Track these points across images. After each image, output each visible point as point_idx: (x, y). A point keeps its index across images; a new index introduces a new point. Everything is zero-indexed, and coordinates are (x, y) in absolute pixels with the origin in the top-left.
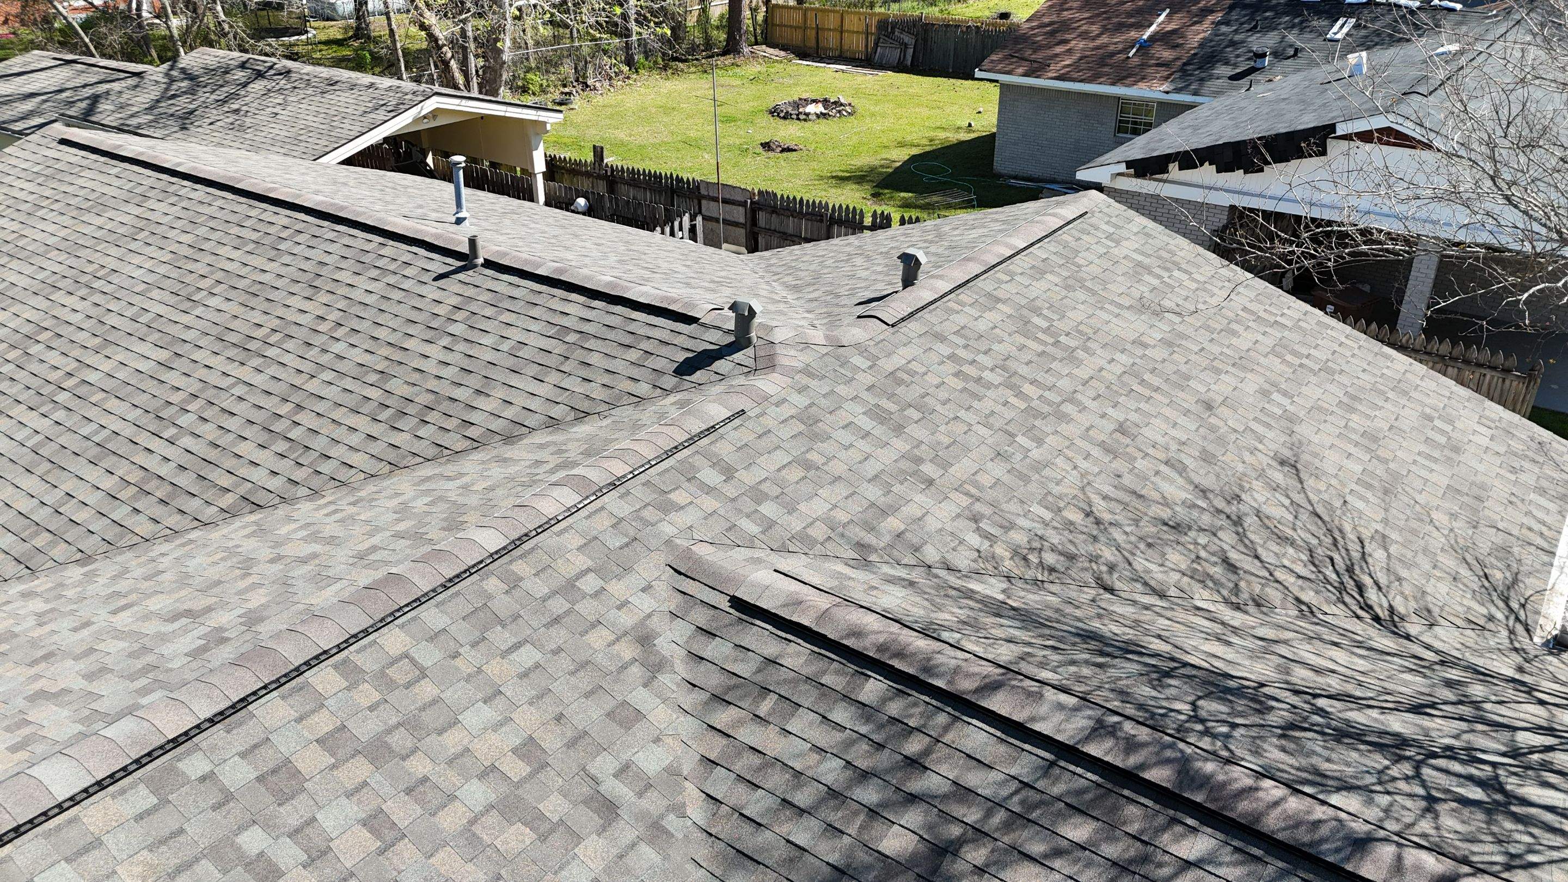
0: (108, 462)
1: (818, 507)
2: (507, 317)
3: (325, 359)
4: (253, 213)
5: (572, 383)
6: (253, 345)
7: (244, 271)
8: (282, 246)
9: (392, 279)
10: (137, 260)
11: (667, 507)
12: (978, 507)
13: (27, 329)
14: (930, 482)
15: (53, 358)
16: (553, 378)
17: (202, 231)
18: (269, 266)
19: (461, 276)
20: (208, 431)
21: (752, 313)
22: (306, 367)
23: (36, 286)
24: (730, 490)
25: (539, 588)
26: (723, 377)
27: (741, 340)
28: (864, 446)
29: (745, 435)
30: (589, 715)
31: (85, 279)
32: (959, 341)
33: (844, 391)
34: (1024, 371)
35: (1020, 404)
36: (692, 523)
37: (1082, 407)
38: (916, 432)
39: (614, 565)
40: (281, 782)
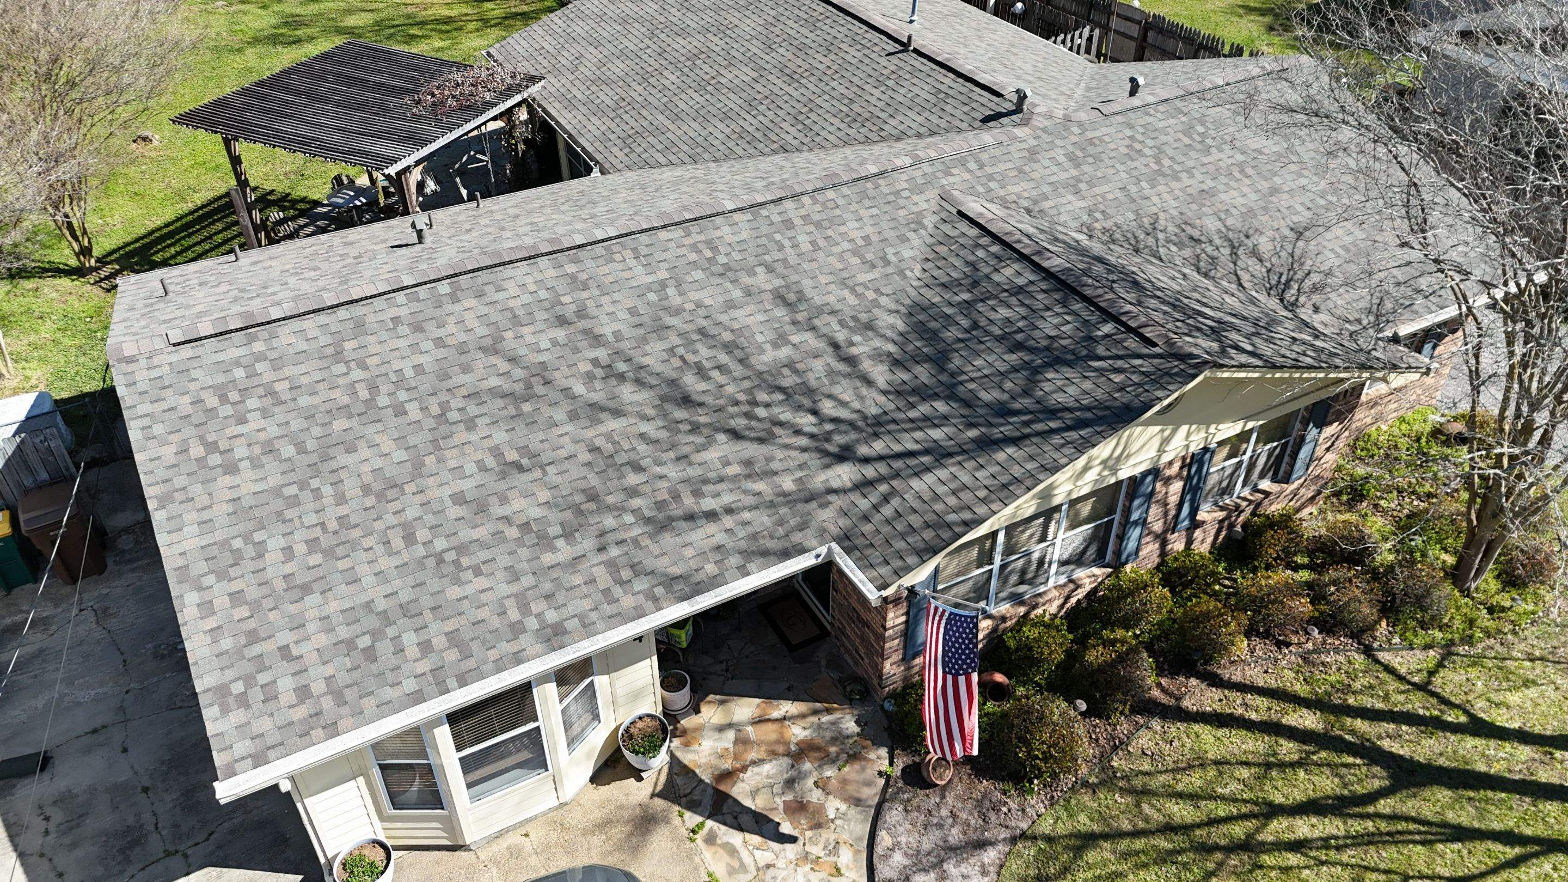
0: (727, 122)
1: (1017, 189)
2: (915, 81)
3: (827, 88)
5: (933, 118)
6: (796, 76)
7: (797, 36)
8: (818, 24)
9: (866, 52)
10: (748, 21)
11: (948, 173)
12: (1098, 207)
13: (695, 51)
14: (1079, 192)
15: (706, 68)
16: (926, 114)
17: (781, 9)
18: (810, 35)
19: (900, 55)
20: (771, 115)
21: (1025, 96)
22: (818, 91)
23: (700, 29)
24: (979, 173)
25: (886, 190)
26: (1003, 126)
27: (1018, 110)
28: (1055, 169)
29: (997, 152)
30: (891, 234)
31: (722, 28)
32: (1141, 130)
33: (1059, 142)
34: (1170, 152)
35: (1155, 167)
36: (956, 182)
37: (1192, 176)
38: (1086, 168)
39: (918, 189)
40: (788, 224)
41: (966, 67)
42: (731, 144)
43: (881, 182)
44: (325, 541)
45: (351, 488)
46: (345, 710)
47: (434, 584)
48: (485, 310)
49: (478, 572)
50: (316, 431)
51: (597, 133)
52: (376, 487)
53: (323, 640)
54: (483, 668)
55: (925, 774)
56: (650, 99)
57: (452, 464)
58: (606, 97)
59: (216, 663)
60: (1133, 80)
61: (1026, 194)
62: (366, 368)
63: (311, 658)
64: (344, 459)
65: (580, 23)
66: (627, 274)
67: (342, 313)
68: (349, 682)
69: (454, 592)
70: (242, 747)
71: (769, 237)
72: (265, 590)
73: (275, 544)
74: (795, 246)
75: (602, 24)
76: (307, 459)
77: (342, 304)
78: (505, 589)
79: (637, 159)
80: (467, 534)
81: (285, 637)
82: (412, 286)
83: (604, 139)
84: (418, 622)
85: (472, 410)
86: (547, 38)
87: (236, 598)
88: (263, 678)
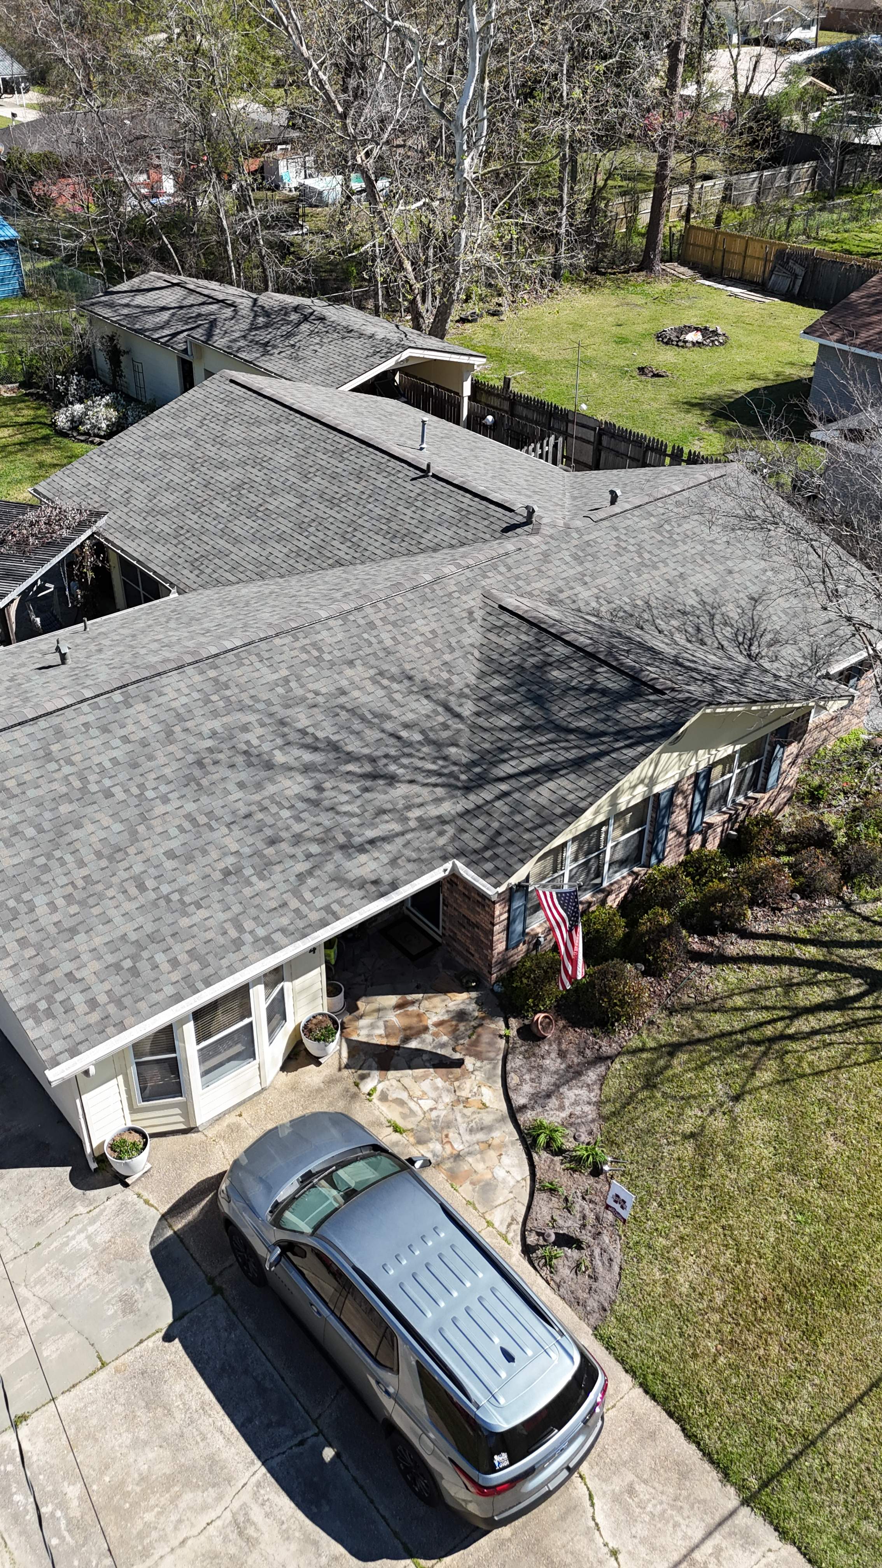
0: (283, 542)
1: (538, 585)
2: (439, 501)
3: (365, 511)
4: (331, 436)
5: (462, 532)
6: (336, 501)
7: (329, 466)
8: (345, 455)
9: (392, 478)
10: (280, 454)
11: (485, 577)
12: (601, 594)
13: (238, 482)
14: (586, 583)
15: (252, 497)
16: (454, 529)
17: (308, 443)
18: (339, 465)
19: (422, 480)
20: (321, 535)
21: (534, 511)
22: (357, 513)
23: (237, 462)
24: (508, 575)
25: (441, 593)
26: (519, 535)
27: (528, 521)
28: (564, 567)
29: (519, 557)
30: (451, 628)
31: (258, 461)
32: (624, 532)
33: (564, 546)
34: (648, 548)
35: (639, 560)
36: (493, 582)
37: (667, 565)
38: (587, 565)
39: (465, 590)
40: (371, 625)
41: (480, 489)
42: (292, 562)
43: (435, 587)
44: (78, 895)
45: (88, 856)
46: (126, 1012)
47: (169, 918)
48: (154, 711)
49: (199, 906)
50: (48, 815)
51: (165, 558)
52: (106, 852)
53: (95, 966)
54: (220, 973)
55: (535, 1030)
56: (207, 526)
57: (159, 829)
58: (164, 526)
59: (21, 990)
60: (612, 492)
61: (546, 589)
62: (72, 764)
63: (91, 979)
64: (75, 834)
65: (120, 459)
66: (256, 674)
67: (42, 723)
68: (123, 993)
69: (185, 922)
70: (58, 1046)
71: (359, 636)
72: (42, 935)
73: (40, 901)
74: (380, 642)
75: (142, 460)
76: (48, 837)
77: (40, 716)
78: (222, 916)
79: (208, 579)
80: (183, 881)
81: (67, 967)
82: (92, 698)
83: (172, 562)
84: (163, 945)
85: (163, 789)
86: (91, 474)
87: (22, 942)
88: (59, 997)
